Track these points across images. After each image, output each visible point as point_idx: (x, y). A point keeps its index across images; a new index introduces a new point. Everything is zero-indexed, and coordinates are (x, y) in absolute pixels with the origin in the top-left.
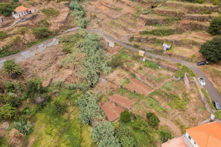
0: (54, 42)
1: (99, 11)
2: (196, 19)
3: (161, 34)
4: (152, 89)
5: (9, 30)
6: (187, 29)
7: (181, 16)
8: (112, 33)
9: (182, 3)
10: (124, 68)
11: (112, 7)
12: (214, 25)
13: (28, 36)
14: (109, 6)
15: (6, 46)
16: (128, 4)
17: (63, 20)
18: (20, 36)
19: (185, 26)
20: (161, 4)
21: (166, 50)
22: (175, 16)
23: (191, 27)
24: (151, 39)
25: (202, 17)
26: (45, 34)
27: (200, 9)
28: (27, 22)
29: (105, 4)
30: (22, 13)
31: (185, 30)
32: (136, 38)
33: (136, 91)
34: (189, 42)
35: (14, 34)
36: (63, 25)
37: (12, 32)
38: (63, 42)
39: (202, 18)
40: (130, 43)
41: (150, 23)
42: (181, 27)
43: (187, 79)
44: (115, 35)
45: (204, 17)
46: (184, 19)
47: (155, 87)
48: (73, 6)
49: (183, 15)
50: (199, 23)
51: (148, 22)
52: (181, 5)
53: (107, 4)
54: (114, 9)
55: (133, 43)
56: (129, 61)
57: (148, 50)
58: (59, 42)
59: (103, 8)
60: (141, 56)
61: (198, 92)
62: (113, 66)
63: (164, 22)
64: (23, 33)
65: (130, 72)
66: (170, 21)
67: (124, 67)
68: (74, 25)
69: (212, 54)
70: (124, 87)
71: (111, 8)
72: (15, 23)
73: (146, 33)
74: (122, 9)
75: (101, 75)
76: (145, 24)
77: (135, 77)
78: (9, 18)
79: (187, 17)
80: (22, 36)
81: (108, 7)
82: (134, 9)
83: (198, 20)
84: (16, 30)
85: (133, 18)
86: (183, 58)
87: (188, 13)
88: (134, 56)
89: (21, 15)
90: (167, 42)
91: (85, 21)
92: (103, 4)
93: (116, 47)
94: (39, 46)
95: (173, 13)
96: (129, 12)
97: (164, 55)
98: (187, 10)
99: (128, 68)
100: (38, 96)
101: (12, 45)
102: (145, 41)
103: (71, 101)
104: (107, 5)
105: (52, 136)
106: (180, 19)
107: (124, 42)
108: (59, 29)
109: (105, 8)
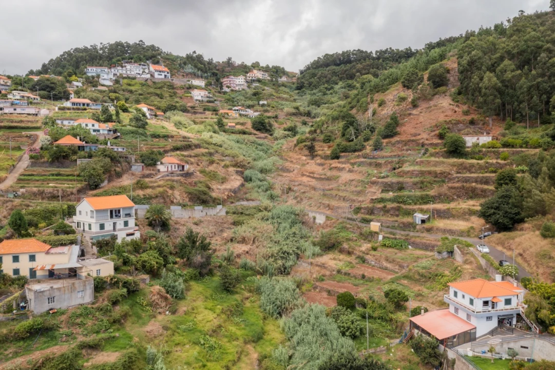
0: (218, 211)
1: (297, 183)
2: (474, 180)
3: (411, 201)
4: (397, 273)
5: (151, 182)
6: (459, 196)
7: (446, 177)
8: (321, 207)
9: (445, 160)
10: (343, 251)
11: (322, 176)
12: (502, 182)
13: (179, 194)
14: (315, 175)
15: (149, 195)
16: (350, 169)
17: (234, 188)
18: (168, 190)
19: (453, 190)
20: (408, 163)
21: (420, 223)
22: (435, 177)
23: (466, 193)
24: (392, 208)
25: (483, 177)
26: (204, 197)
27: (478, 166)
28: (179, 178)
29: (308, 174)
30: (171, 167)
31: (456, 197)
32: (365, 208)
33: (366, 274)
34: (462, 212)
35: (159, 186)
36: (233, 194)
37: (155, 184)
38: (234, 213)
39: (484, 180)
40: (355, 217)
41: (390, 189)
42: (447, 192)
43: (458, 250)
44: (327, 208)
45: (487, 177)
46: (452, 181)
47: (401, 270)
48: (250, 175)
49: (449, 176)
50: (479, 186)
51: (385, 187)
52: (443, 163)
53: (313, 173)
54: (325, 178)
55: (360, 216)
56: (352, 240)
57: (388, 225)
58: (227, 213)
59: (305, 179)
60: (375, 231)
61: (478, 262)
62: (324, 247)
63: (415, 187)
64: (172, 188)
65: (355, 254)
66: (425, 183)
67: (344, 248)
68: (253, 198)
69: (499, 214)
70: (343, 271)
71: (320, 178)
72: (159, 176)
73: (382, 200)
74: (338, 177)
75: (301, 258)
76: (380, 191)
77: (364, 262)
78: (152, 168)
79: (457, 179)
80: (170, 192)
81: (313, 178)
82: (361, 174)
83: (476, 182)
84: (161, 183)
85: (360, 184)
86: (452, 233)
87: (458, 173)
88: (361, 234)
89: (170, 169)
90: (422, 211)
91: (272, 195)
92: (305, 173)
93: (329, 222)
94: (196, 208)
95: (430, 173)
96: (351, 179)
97: (417, 231)
98: (455, 169)
99: (350, 250)
100: (196, 253)
101: (157, 197)
102: (382, 213)
103: (247, 285)
104: (312, 175)
105: (214, 313)
106: (444, 182)
107: (344, 215)
108: (226, 197)
109: (309, 179)
